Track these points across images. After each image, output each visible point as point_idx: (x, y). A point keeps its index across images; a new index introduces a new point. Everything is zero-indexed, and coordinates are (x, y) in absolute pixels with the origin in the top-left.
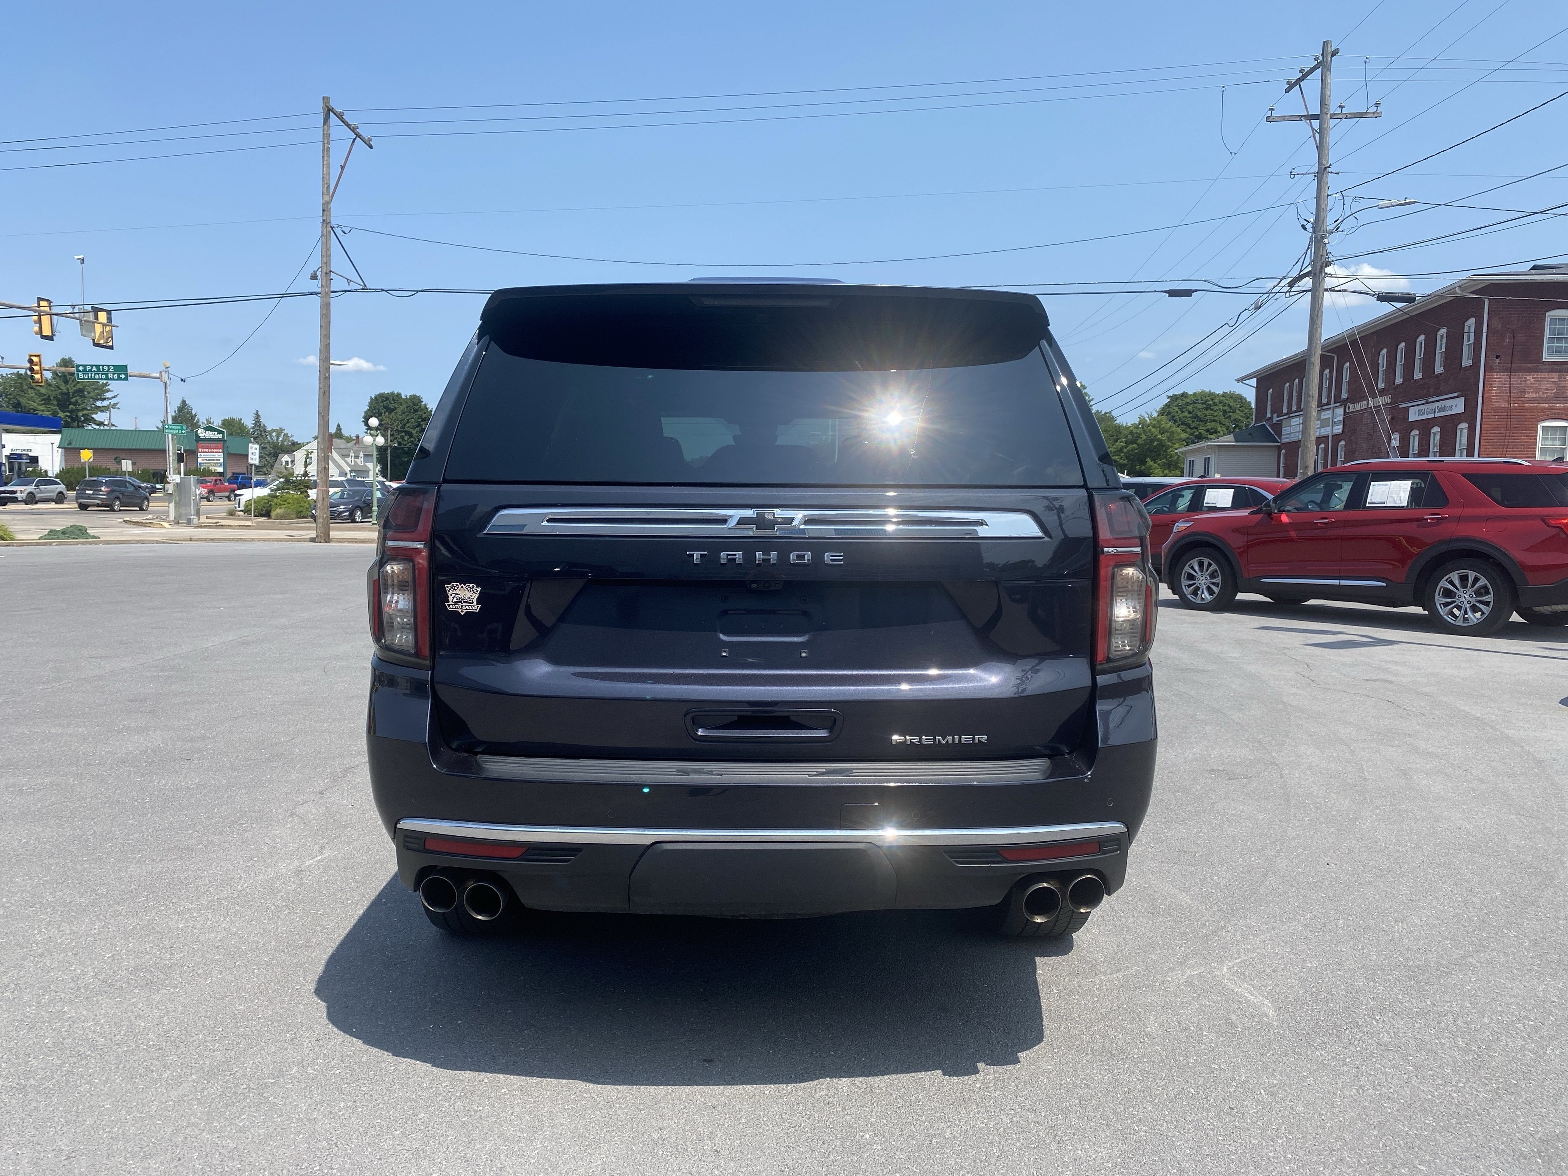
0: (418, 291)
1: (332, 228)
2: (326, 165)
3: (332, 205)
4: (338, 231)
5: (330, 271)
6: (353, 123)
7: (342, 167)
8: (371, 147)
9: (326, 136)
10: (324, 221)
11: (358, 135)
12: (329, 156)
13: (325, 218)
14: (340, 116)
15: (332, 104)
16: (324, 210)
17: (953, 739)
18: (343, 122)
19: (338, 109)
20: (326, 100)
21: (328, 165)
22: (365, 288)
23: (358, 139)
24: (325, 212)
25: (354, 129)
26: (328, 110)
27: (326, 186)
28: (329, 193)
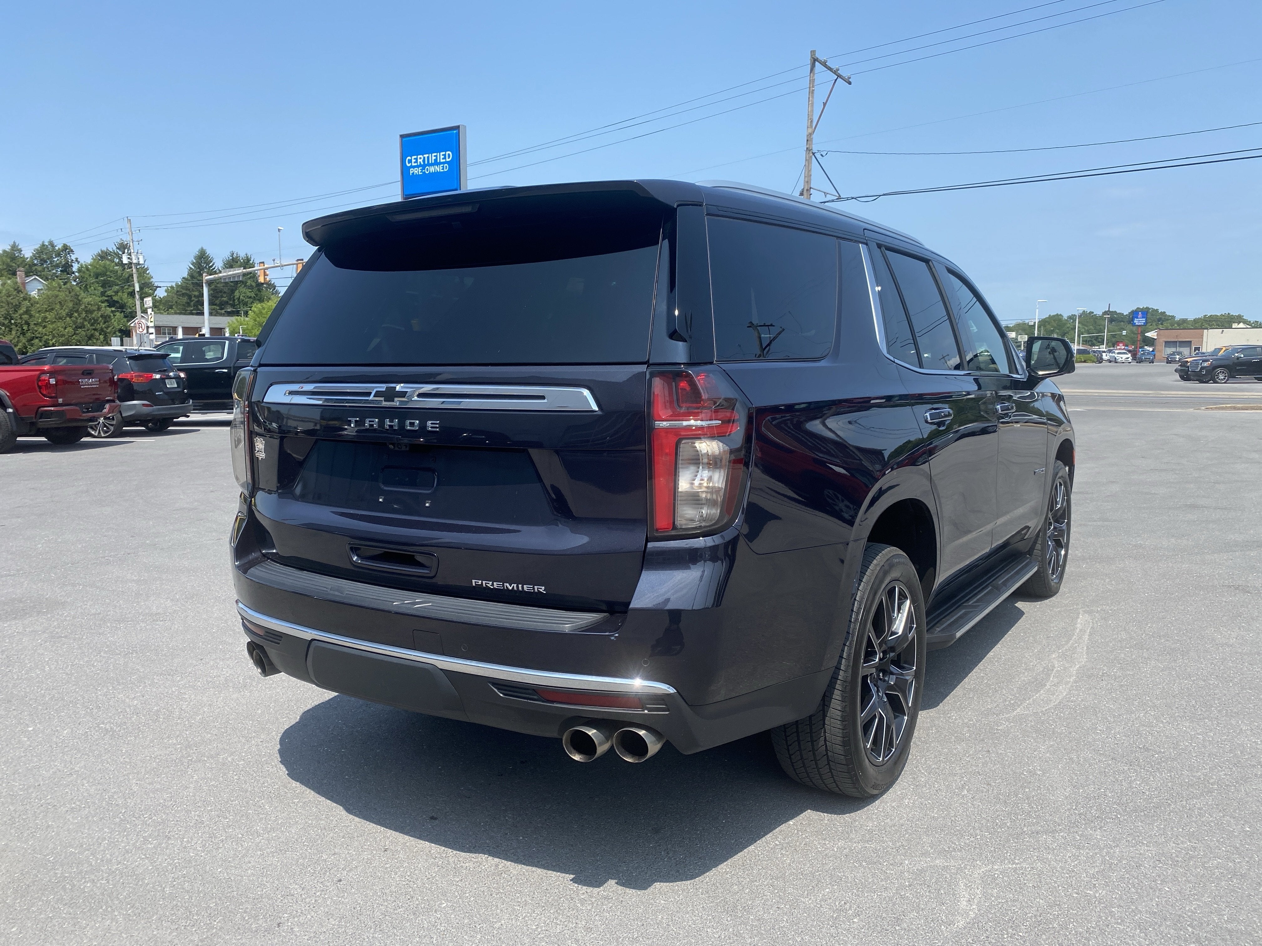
0: (880, 196)
1: (814, 154)
2: (811, 104)
3: (814, 136)
4: (818, 155)
5: (811, 188)
6: (834, 67)
7: (825, 104)
8: (850, 83)
9: (812, 81)
10: (807, 148)
11: (839, 76)
12: (813, 97)
13: (808, 146)
14: (824, 64)
15: (817, 55)
16: (807, 140)
17: (518, 587)
18: (826, 68)
19: (822, 58)
20: (813, 52)
21: (812, 104)
22: (839, 198)
23: (839, 79)
24: (809, 142)
25: (835, 72)
26: (815, 60)
27: (810, 121)
28: (812, 126)
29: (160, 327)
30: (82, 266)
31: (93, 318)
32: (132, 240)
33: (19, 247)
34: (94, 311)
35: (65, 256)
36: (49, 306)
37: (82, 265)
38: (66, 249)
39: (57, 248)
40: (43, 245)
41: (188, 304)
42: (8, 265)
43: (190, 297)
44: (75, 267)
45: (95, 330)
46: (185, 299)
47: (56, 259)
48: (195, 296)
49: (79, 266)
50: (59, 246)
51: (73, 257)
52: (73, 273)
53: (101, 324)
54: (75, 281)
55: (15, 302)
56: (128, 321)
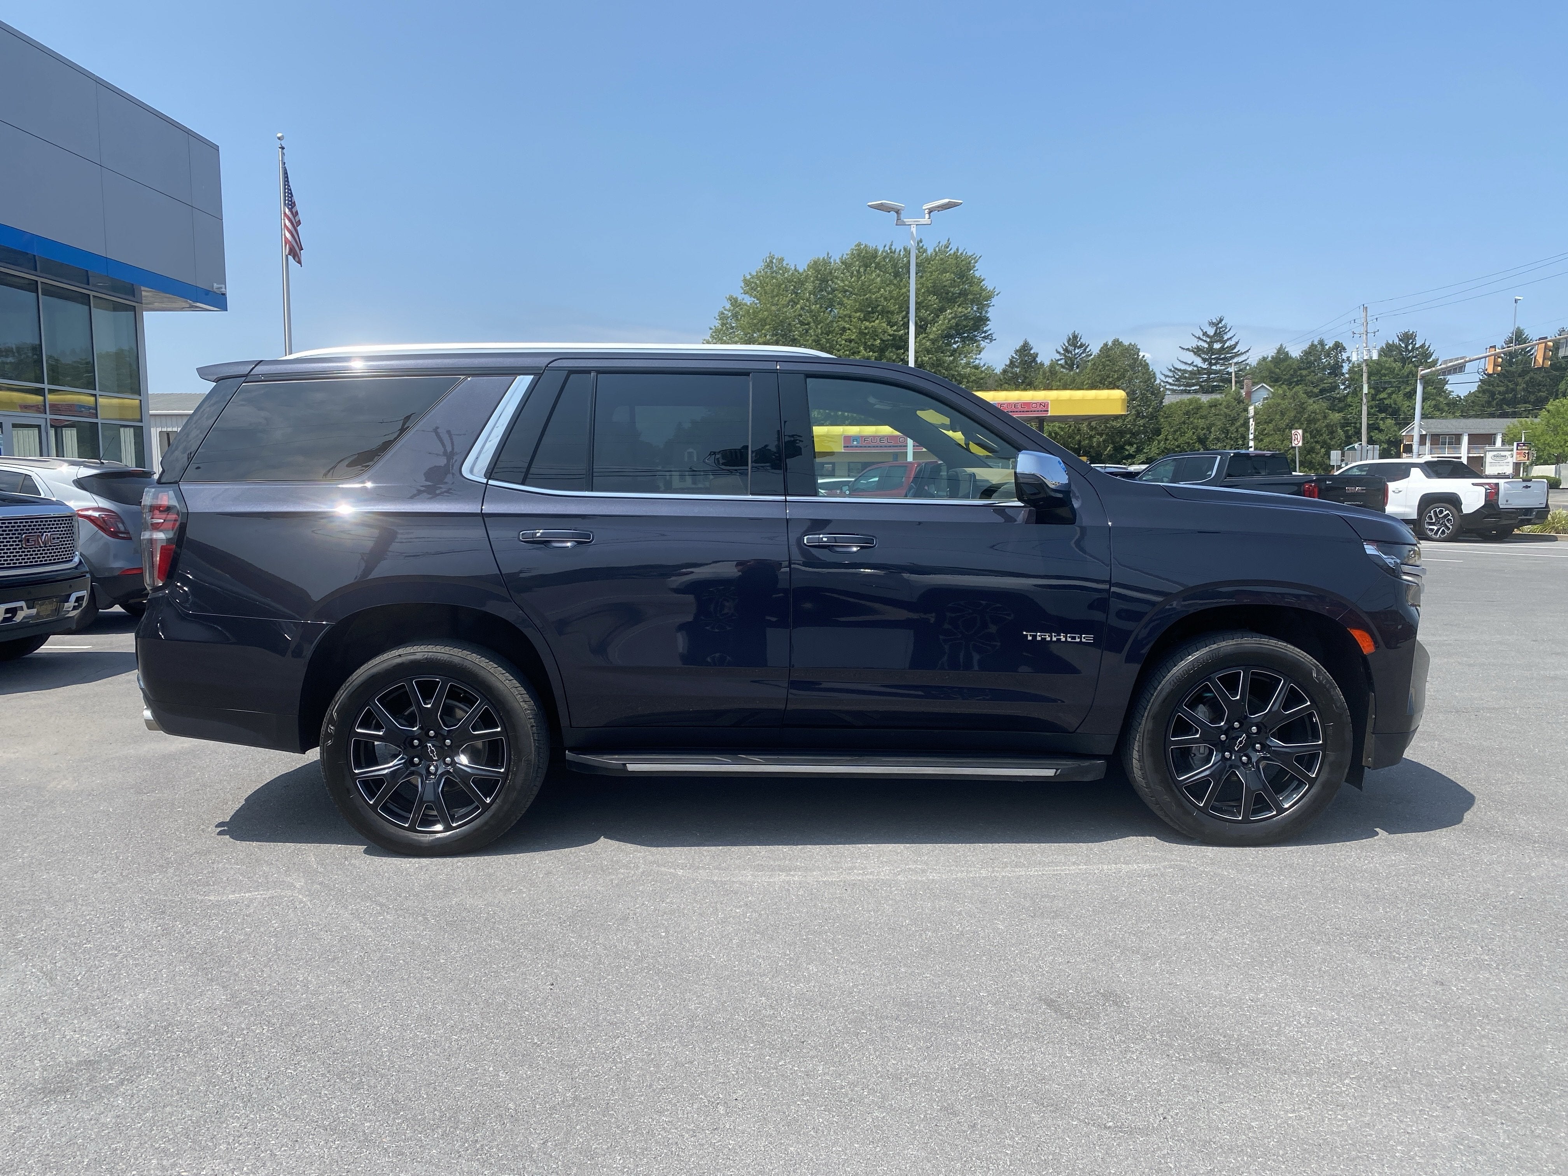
29: (1438, 435)
30: (1353, 367)
31: (1316, 430)
32: (1366, 331)
33: (1286, 350)
34: (1319, 420)
35: (1336, 356)
36: (1269, 416)
37: (1354, 364)
38: (1339, 347)
39: (1327, 347)
40: (1312, 345)
41: (1489, 403)
42: (1271, 372)
43: (1493, 394)
44: (1346, 368)
45: (1317, 442)
46: (1486, 397)
47: (1324, 360)
48: (1499, 393)
49: (1350, 365)
50: (1330, 344)
51: (1345, 356)
52: (1343, 374)
53: (1324, 435)
54: (1344, 384)
55: (1233, 414)
56: (1400, 429)
